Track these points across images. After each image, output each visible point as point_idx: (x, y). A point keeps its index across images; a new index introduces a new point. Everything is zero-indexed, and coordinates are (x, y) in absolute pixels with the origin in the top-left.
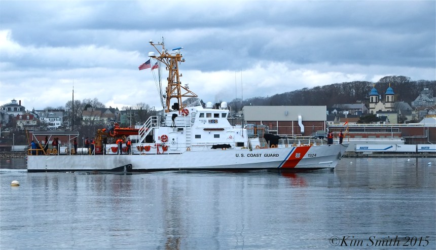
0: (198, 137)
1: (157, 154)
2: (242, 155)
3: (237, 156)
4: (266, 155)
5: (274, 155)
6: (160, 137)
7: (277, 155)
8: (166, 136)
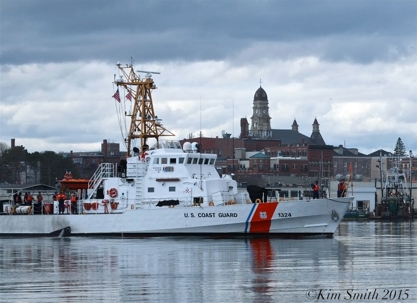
0: (151, 190)
1: (105, 213)
2: (192, 215)
3: (186, 216)
4: (221, 215)
5: (232, 215)
6: (109, 190)
7: (235, 215)
8: (114, 189)
